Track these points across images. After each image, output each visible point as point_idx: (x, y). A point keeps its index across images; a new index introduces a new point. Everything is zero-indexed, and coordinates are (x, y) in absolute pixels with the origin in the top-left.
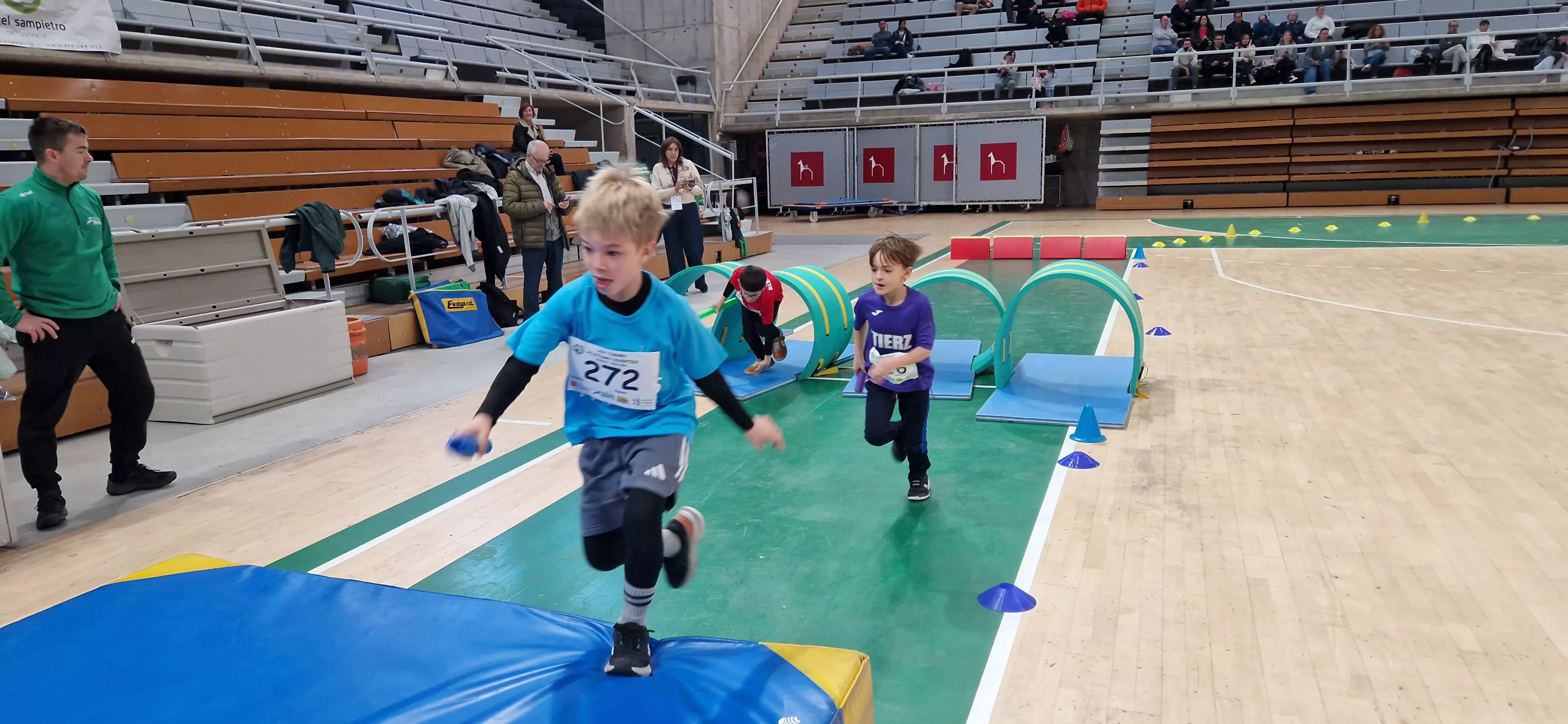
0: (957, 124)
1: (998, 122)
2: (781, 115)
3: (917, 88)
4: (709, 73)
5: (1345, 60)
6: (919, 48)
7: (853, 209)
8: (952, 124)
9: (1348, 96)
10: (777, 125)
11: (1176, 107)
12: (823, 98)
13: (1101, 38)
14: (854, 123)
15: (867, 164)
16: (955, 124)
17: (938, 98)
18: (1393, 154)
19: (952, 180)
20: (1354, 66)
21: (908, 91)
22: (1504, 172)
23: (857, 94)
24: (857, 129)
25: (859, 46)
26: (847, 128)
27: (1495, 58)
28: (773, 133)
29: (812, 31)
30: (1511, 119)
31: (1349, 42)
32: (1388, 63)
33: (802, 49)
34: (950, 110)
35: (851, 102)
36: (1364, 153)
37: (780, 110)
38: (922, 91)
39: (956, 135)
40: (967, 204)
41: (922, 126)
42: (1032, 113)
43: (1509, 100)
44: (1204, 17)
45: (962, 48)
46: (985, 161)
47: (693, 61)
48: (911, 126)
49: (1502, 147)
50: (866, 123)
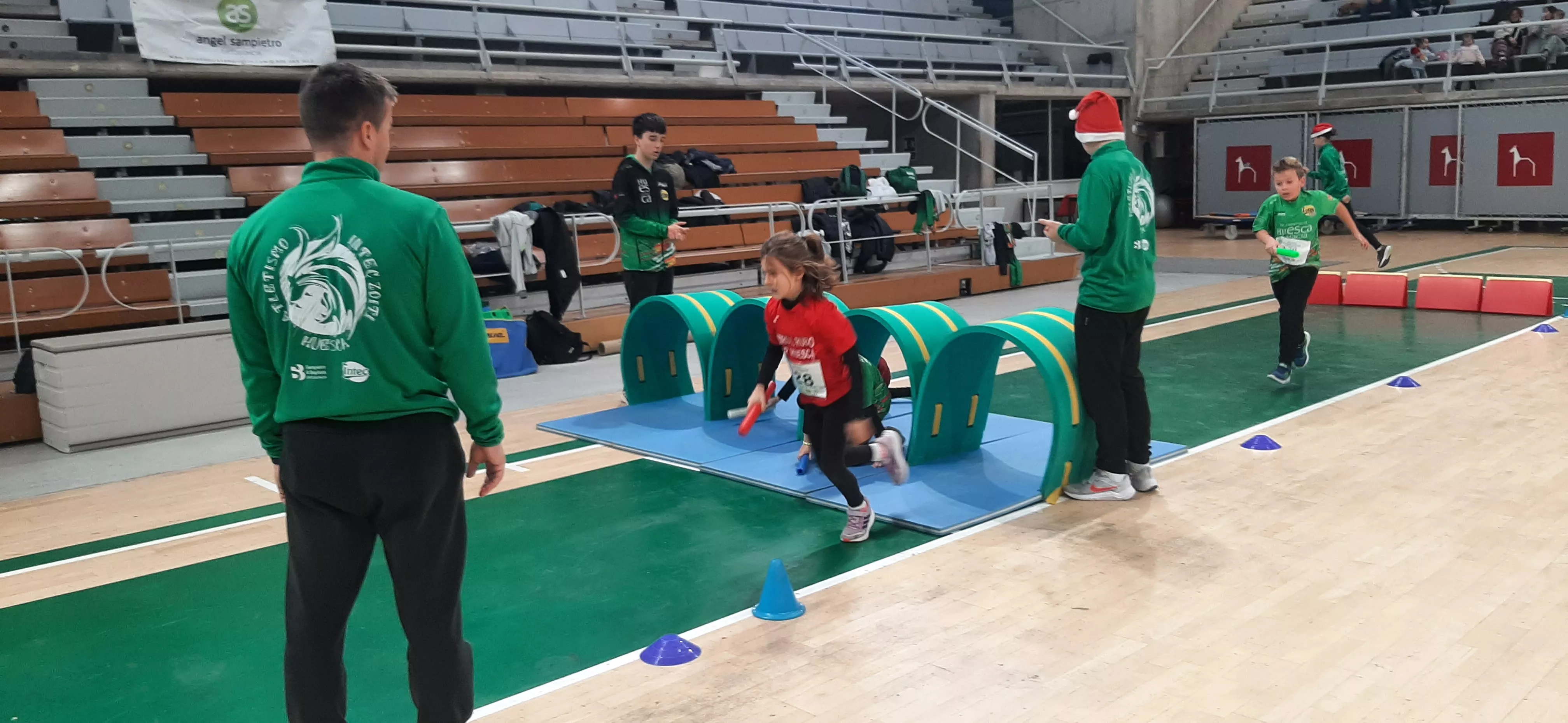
0: (1464, 106)
1: (1528, 102)
2: (1218, 98)
4: (1128, 49)
8: (1457, 107)
10: (1210, 111)
14: (1315, 107)
16: (1460, 106)
17: (1440, 70)
19: (1454, 184)
23: (1323, 69)
24: (1322, 114)
26: (1306, 113)
28: (1204, 122)
35: (1314, 79)
37: (1217, 92)
39: (1462, 122)
40: (1477, 219)
41: (1414, 109)
46: (1504, 159)
47: (1110, 35)
48: (1396, 110)
50: (1332, 106)
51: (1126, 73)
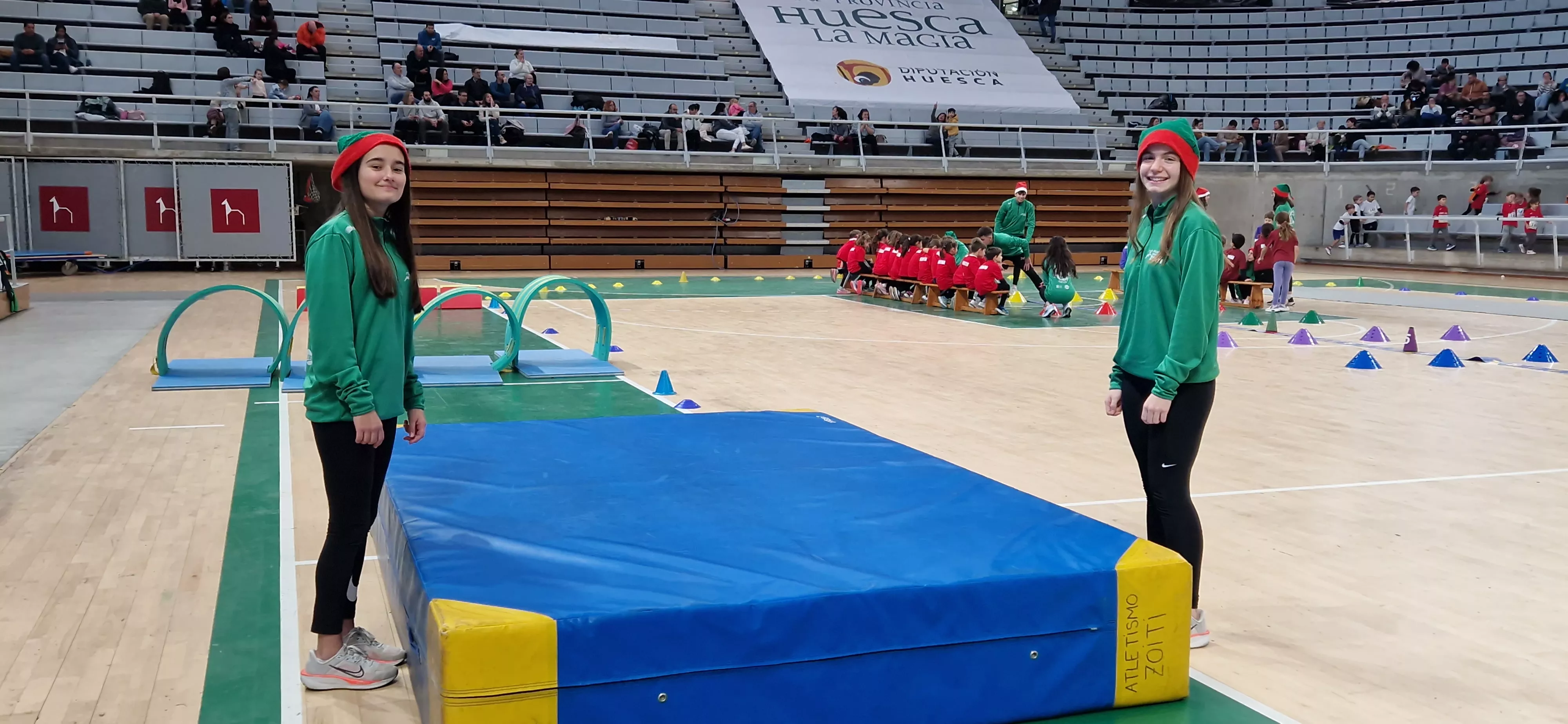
0: (177, 163)
1: (230, 164)
3: (110, 114)
5: (586, 129)
6: (89, 63)
7: (26, 266)
8: (170, 163)
9: (593, 164)
11: (434, 162)
13: (327, 78)
14: (23, 152)
15: (46, 208)
16: (174, 163)
17: (146, 129)
18: (635, 222)
19: (175, 231)
20: (594, 135)
21: (95, 117)
22: (721, 241)
23: (26, 115)
24: (28, 160)
26: (13, 158)
30: (721, 194)
31: (587, 112)
32: (623, 136)
34: (165, 145)
35: (18, 125)
36: (612, 219)
38: (118, 118)
39: (177, 177)
40: (197, 261)
41: (126, 162)
42: (275, 157)
43: (719, 177)
45: (156, 71)
46: (218, 210)
48: (110, 162)
49: (717, 218)
50: (43, 153)
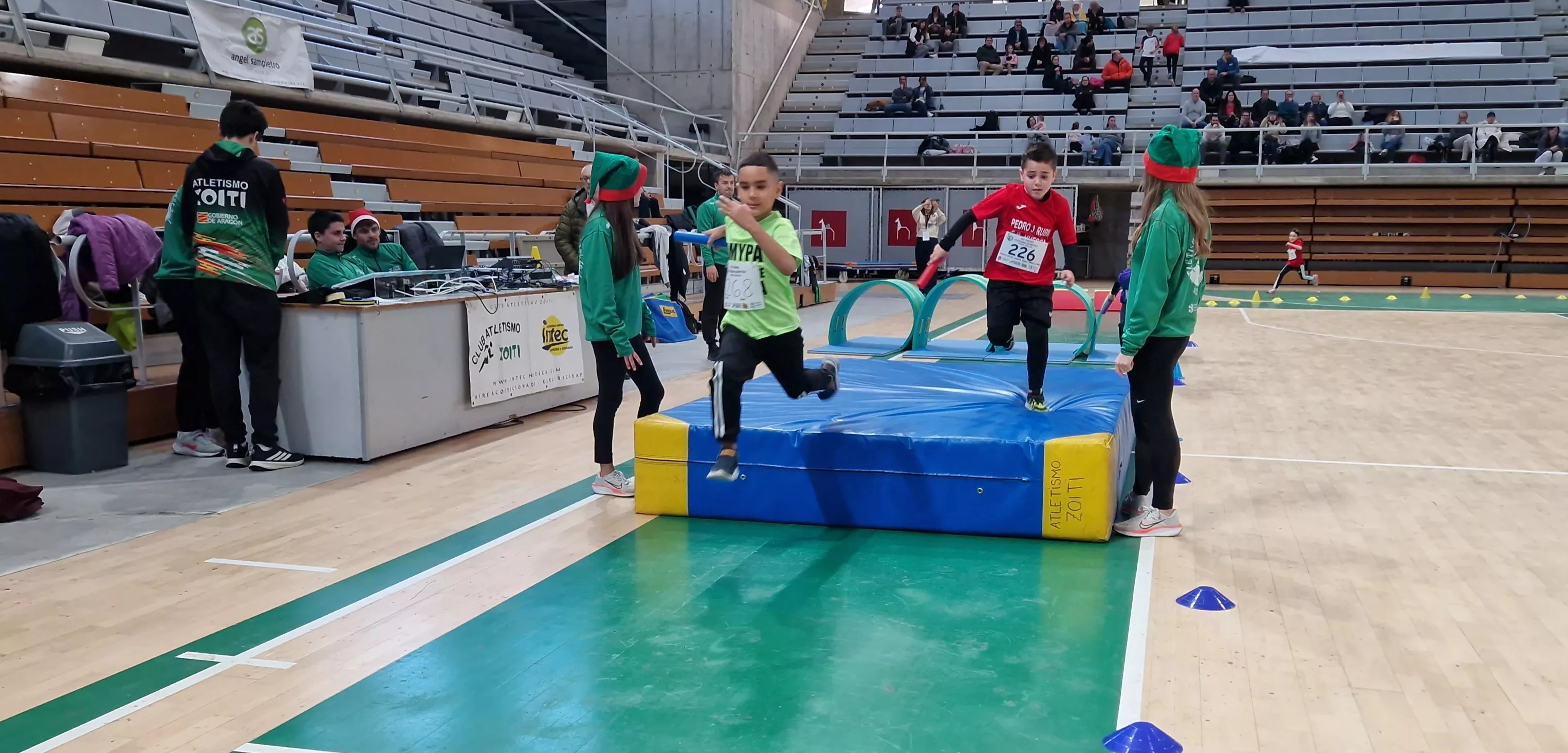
0: (988, 189)
2: (802, 170)
3: (943, 149)
4: (725, 122)
5: (1364, 143)
6: (942, 107)
7: (876, 273)
8: (983, 189)
9: (1365, 179)
10: (798, 181)
12: (842, 155)
13: (1129, 108)
14: (880, 183)
15: (892, 226)
16: (986, 189)
17: (968, 161)
18: (1406, 236)
20: (1372, 150)
21: (933, 152)
22: (1505, 258)
23: (884, 153)
24: (883, 189)
25: (878, 102)
26: (872, 187)
27: (1500, 148)
28: (793, 189)
29: (824, 81)
30: (1511, 208)
31: (1367, 127)
32: (1403, 149)
33: (815, 100)
34: (981, 174)
35: (878, 161)
36: (1380, 235)
37: (801, 165)
38: (948, 152)
41: (952, 189)
42: (1064, 181)
43: (1510, 190)
44: (1231, 93)
45: (989, 110)
47: (708, 108)
48: (940, 189)
49: (1503, 234)
51: (727, 145)
